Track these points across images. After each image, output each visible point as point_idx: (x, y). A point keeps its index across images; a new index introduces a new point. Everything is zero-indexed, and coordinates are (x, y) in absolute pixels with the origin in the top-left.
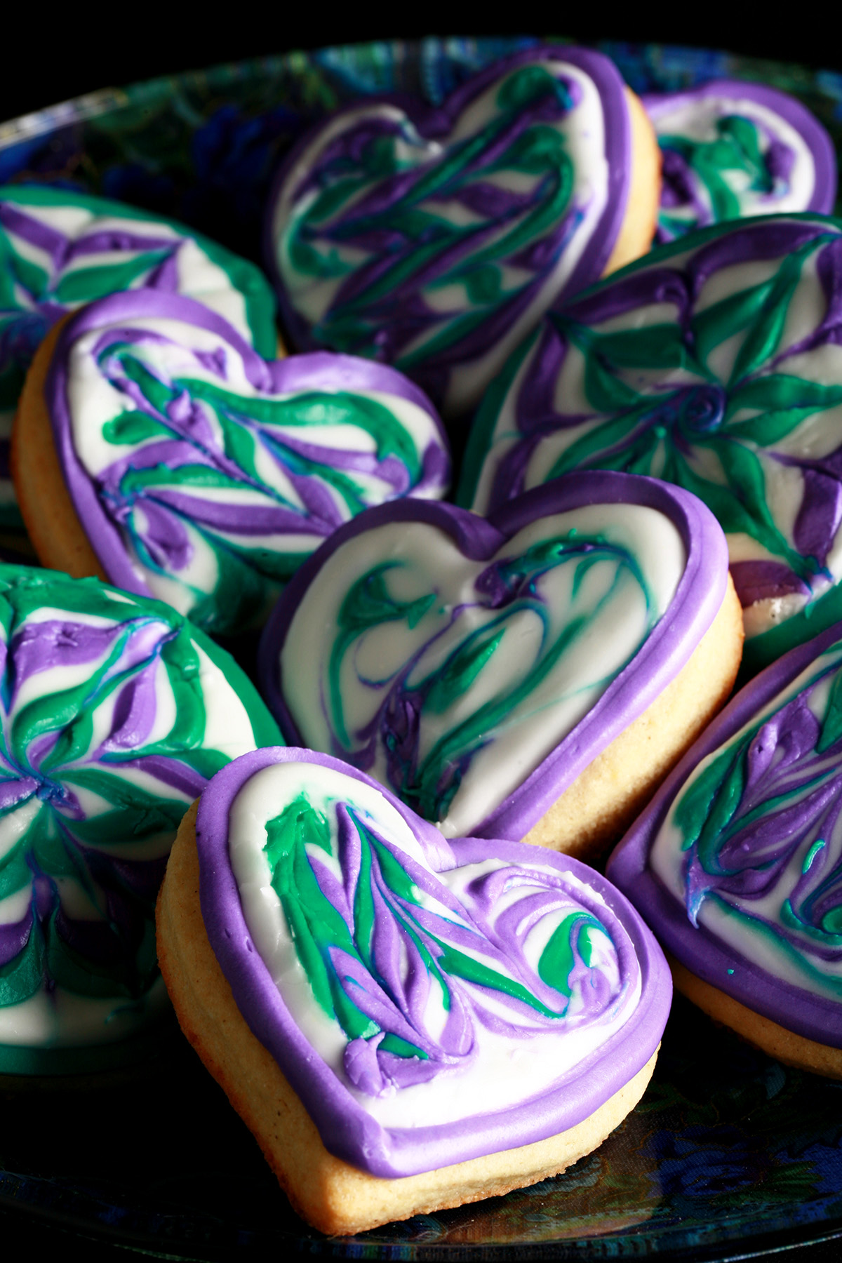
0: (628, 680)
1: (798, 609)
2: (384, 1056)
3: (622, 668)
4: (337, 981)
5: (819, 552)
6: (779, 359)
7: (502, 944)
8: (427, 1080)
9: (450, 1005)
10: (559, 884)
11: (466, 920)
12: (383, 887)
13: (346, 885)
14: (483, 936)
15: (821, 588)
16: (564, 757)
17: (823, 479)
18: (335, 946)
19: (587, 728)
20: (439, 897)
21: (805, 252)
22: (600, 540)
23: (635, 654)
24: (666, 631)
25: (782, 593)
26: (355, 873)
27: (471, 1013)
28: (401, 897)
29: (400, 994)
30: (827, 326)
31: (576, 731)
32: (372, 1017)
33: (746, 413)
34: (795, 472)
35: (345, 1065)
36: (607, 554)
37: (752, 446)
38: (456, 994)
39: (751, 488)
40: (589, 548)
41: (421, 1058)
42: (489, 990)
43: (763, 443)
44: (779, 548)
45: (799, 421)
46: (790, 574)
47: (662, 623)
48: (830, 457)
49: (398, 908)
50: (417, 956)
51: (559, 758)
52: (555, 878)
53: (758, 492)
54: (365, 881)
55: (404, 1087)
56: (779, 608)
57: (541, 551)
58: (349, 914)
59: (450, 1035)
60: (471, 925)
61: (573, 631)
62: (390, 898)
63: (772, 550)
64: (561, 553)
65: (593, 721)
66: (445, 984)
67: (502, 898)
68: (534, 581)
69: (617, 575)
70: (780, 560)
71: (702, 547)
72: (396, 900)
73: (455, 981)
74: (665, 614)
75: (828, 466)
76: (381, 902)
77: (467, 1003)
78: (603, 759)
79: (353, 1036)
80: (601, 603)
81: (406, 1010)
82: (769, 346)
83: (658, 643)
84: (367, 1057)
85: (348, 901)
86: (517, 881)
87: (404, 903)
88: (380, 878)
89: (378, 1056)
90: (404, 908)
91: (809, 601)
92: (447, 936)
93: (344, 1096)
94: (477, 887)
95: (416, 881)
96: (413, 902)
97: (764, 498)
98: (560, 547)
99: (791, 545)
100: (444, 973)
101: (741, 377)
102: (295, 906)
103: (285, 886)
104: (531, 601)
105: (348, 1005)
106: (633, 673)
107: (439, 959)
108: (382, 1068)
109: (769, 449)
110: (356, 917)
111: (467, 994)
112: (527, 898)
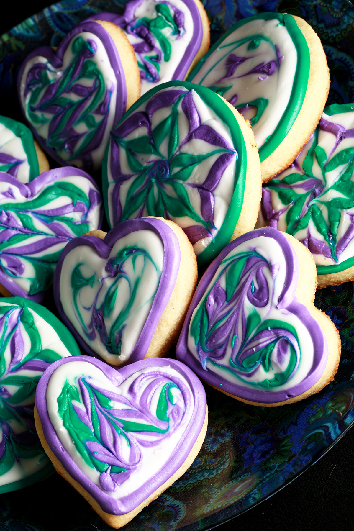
0: (158, 296)
1: (210, 241)
2: (112, 475)
3: (155, 293)
4: (91, 454)
5: (211, 220)
6: (180, 147)
7: (143, 411)
8: (128, 478)
9: (130, 444)
10: (158, 373)
11: (129, 406)
12: (100, 407)
13: (87, 413)
14: (136, 410)
15: (215, 233)
16: (148, 327)
17: (205, 192)
18: (88, 440)
19: (152, 315)
20: (119, 401)
21: (177, 103)
22: (136, 248)
23: (158, 287)
24: (165, 276)
25: (204, 237)
26: (89, 407)
27: (138, 444)
28: (106, 408)
29: (113, 450)
30: (191, 131)
31: (149, 317)
32: (105, 463)
33: (176, 170)
34: (196, 190)
35: (101, 484)
36: (140, 253)
37: (181, 182)
38: (131, 440)
39: (184, 199)
40: (134, 251)
41: (124, 471)
42: (142, 432)
43: (184, 180)
44: (199, 220)
45: (192, 170)
46: (204, 230)
47: (162, 274)
48: (204, 183)
49: (106, 413)
50: (115, 431)
51: (147, 327)
52: (156, 372)
53: (187, 200)
54: (94, 408)
55: (121, 484)
56: (204, 243)
57: (120, 254)
58: (90, 424)
59: (132, 456)
60: (132, 407)
61: (137, 283)
62: (103, 410)
63: (197, 221)
64: (126, 254)
65: (152, 313)
66: (127, 437)
67: (139, 390)
68: (121, 267)
69: (145, 259)
70: (200, 224)
71: (167, 243)
72: (105, 410)
73: (130, 434)
74: (163, 271)
75: (205, 187)
76: (100, 413)
77: (135, 441)
78: (162, 320)
79: (102, 472)
80: (143, 271)
81: (116, 455)
82: (176, 142)
83: (163, 281)
84: (108, 479)
85: (89, 419)
86: (144, 380)
87: (107, 410)
88: (98, 404)
89: (110, 476)
90: (108, 412)
91: (213, 238)
92: (124, 417)
93: (104, 495)
94: (131, 390)
95: (110, 399)
96: (110, 408)
97: (189, 202)
98: (126, 252)
99: (202, 219)
100: (126, 433)
101: (171, 156)
102: (72, 431)
103: (67, 425)
104: (122, 274)
105: (97, 462)
106: (159, 293)
107: (123, 428)
108: (113, 480)
109: (186, 182)
110: (93, 424)
111: (134, 437)
112: (148, 386)
